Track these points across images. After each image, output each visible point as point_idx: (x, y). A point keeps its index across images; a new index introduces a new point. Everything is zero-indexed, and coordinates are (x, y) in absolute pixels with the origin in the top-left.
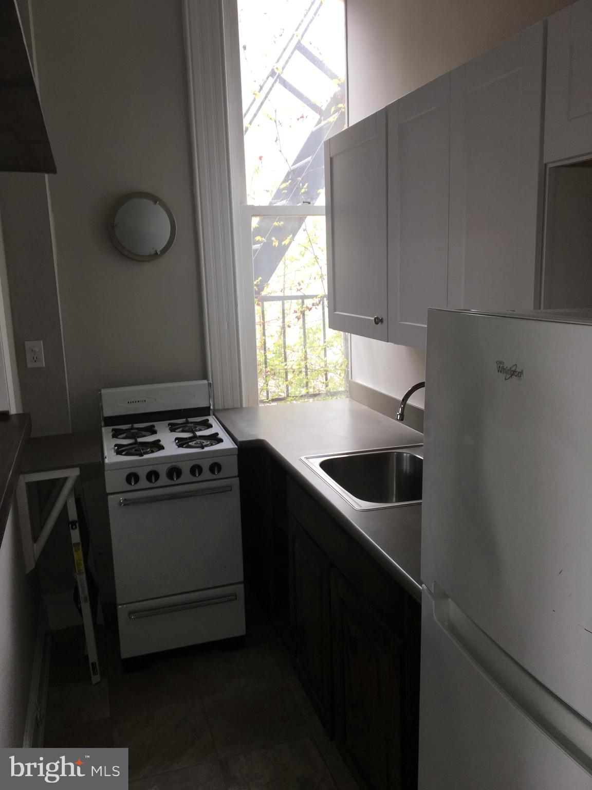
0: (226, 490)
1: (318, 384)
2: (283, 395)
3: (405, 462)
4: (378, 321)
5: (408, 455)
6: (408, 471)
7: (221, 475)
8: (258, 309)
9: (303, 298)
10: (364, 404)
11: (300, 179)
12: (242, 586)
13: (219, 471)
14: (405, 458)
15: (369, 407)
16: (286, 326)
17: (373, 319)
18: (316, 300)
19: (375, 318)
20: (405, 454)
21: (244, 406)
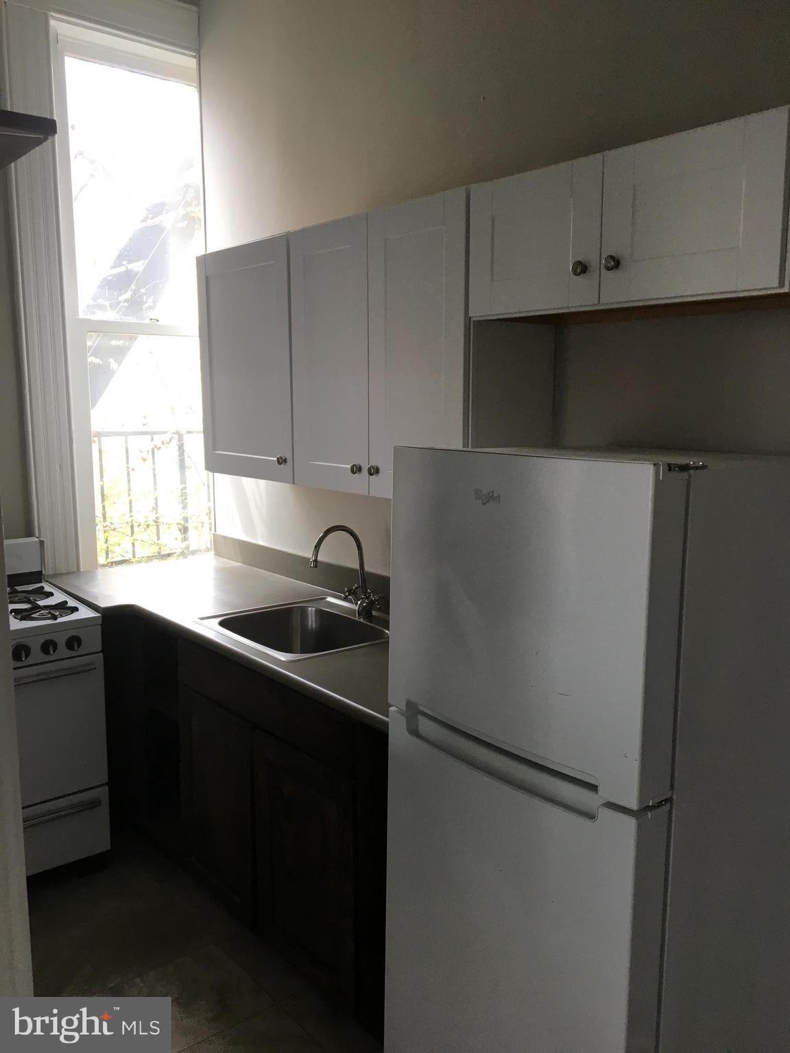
0: (86, 670)
1: (171, 539)
2: (128, 556)
3: (310, 616)
4: (282, 461)
5: (314, 609)
6: (314, 626)
7: (80, 651)
8: (95, 447)
9: (152, 434)
10: (237, 561)
11: (143, 291)
12: (107, 788)
13: (79, 646)
14: (310, 613)
15: (243, 563)
16: (130, 469)
17: (276, 459)
18: (166, 438)
19: (278, 459)
20: (310, 608)
21: (81, 570)
